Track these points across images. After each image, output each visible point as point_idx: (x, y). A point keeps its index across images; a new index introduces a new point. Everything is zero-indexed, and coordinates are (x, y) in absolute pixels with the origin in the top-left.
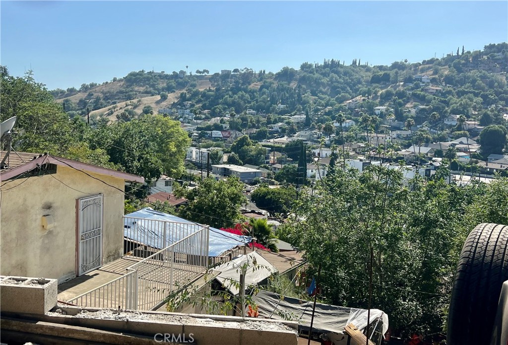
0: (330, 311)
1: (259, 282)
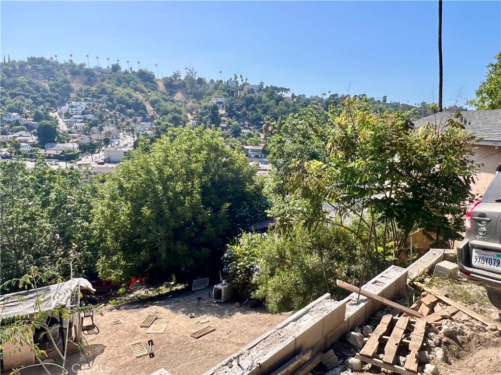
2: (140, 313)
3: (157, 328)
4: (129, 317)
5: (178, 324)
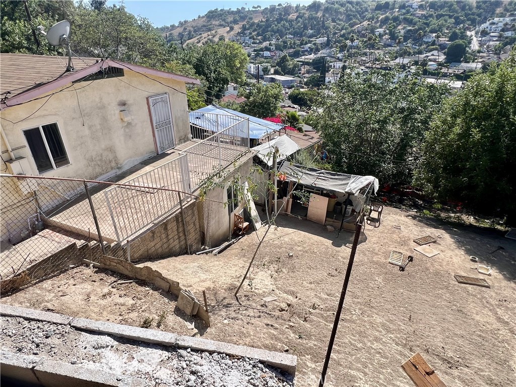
0: (336, 177)
1: (287, 156)
3: (427, 250)
4: (411, 228)
5: (451, 258)
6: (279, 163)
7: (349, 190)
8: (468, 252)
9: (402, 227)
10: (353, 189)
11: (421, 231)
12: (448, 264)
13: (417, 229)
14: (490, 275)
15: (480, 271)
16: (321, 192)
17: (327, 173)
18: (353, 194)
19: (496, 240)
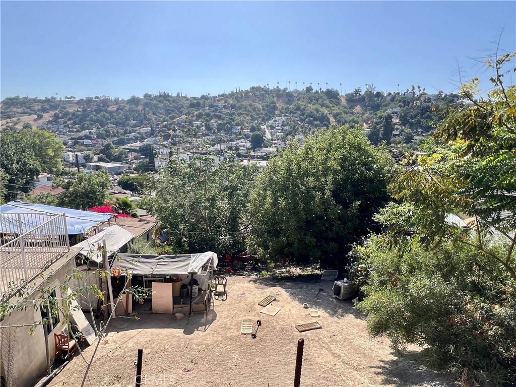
0: (177, 259)
1: (120, 247)
2: (264, 291)
3: (271, 310)
4: (254, 292)
5: (290, 311)
6: (111, 257)
7: (191, 270)
8: (301, 301)
9: (247, 294)
10: (195, 268)
11: (262, 293)
12: (289, 318)
13: (259, 292)
14: (319, 316)
15: (312, 315)
16: (164, 279)
17: (167, 257)
18: (196, 273)
19: (317, 284)
